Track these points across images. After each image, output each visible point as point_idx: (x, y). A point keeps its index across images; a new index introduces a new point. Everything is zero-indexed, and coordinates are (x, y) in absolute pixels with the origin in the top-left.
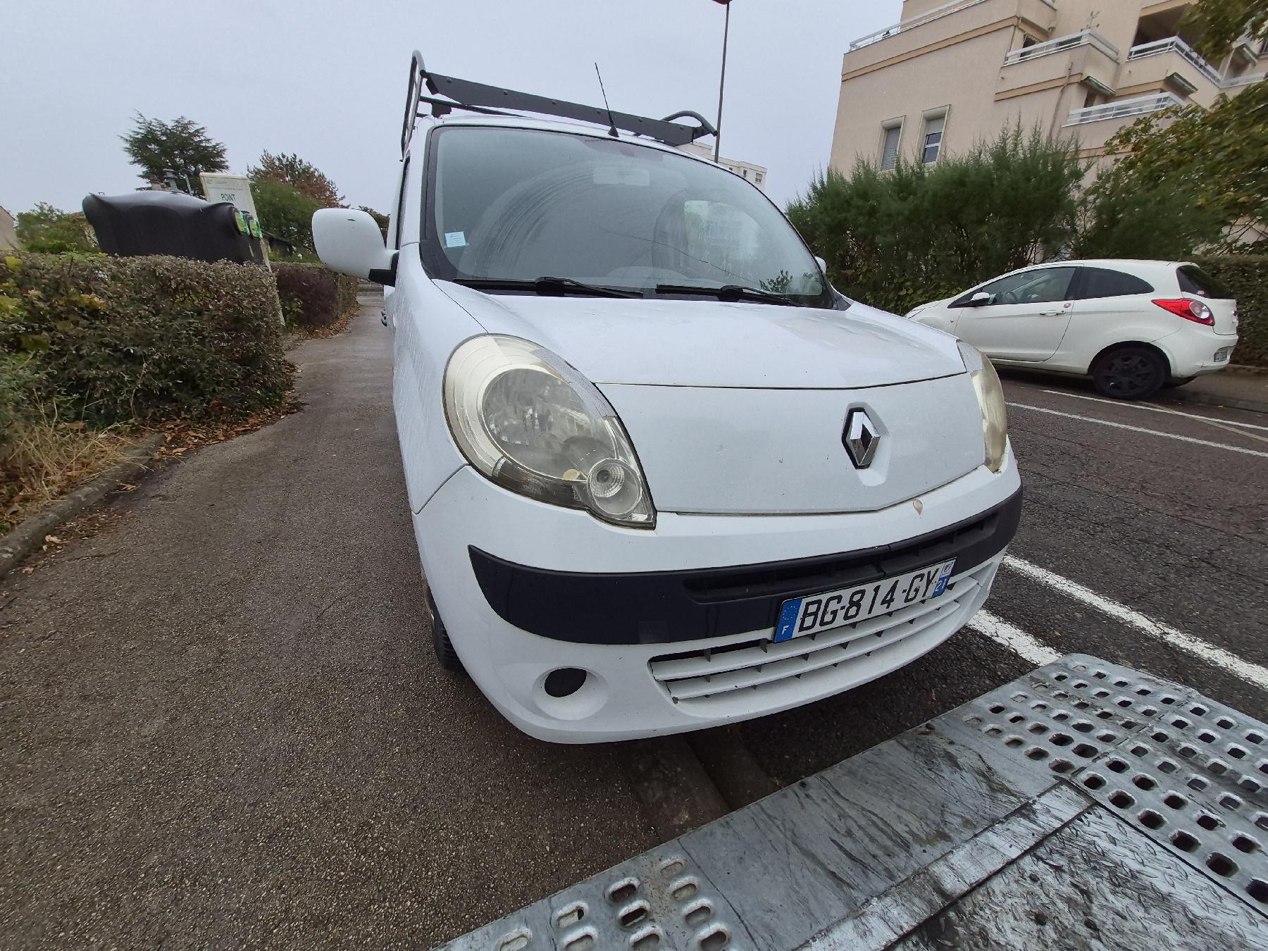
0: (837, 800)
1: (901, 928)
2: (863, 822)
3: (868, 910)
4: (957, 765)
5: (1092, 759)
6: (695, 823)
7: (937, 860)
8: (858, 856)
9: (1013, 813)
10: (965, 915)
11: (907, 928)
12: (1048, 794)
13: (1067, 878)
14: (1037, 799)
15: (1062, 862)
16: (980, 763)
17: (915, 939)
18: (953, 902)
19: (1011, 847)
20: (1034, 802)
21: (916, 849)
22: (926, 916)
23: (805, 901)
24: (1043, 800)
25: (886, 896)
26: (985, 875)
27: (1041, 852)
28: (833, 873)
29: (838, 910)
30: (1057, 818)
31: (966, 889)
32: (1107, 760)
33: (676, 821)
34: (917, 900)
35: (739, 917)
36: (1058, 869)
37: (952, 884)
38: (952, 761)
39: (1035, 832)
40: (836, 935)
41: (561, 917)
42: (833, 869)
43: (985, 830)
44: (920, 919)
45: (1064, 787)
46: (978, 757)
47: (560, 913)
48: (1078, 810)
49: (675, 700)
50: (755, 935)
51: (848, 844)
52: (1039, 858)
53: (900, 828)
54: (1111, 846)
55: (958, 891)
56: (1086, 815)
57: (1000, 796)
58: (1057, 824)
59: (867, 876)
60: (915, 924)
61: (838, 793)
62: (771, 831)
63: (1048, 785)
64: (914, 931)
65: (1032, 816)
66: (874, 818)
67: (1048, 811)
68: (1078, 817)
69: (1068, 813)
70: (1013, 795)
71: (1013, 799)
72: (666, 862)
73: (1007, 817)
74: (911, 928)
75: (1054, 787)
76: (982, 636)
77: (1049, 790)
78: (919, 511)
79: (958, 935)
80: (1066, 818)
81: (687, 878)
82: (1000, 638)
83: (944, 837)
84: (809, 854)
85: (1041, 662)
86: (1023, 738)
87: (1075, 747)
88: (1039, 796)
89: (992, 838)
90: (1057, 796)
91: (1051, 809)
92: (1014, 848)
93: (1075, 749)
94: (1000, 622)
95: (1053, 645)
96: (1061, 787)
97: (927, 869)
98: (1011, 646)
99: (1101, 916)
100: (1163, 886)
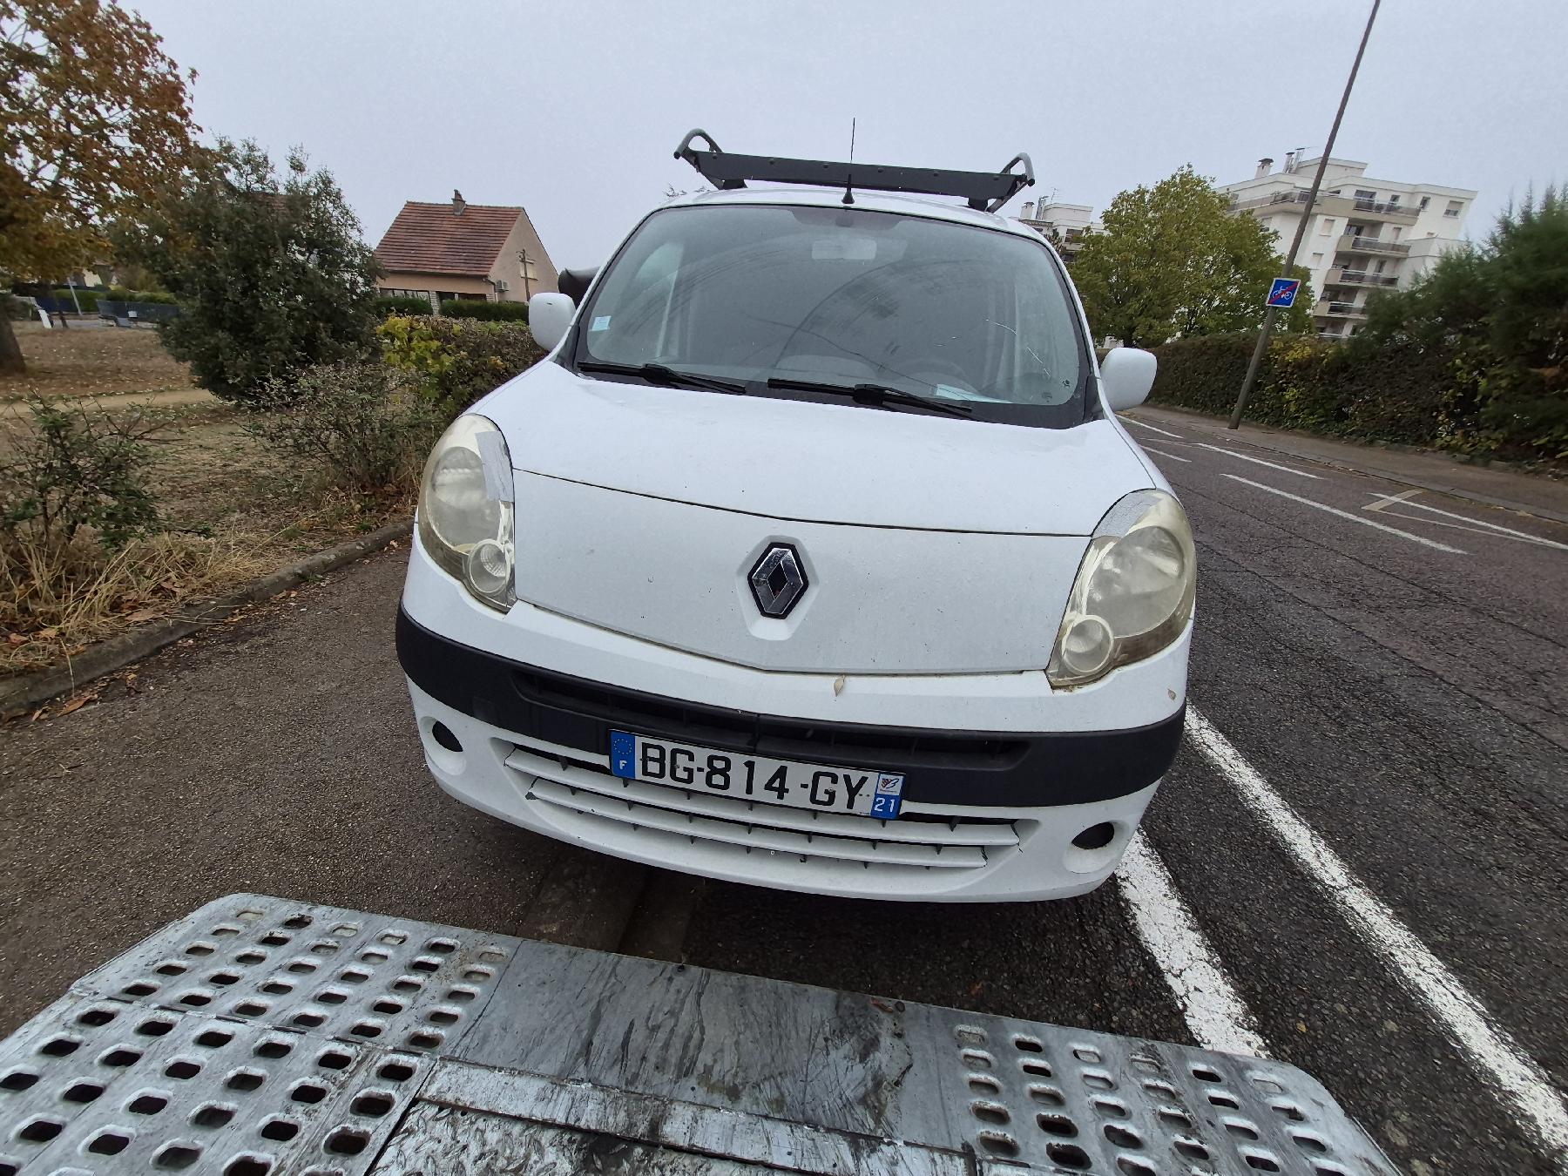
0: (691, 1000)
1: (578, 1120)
2: (681, 1030)
3: (571, 1086)
4: (865, 1056)
5: (1059, 1167)
6: (553, 938)
7: (694, 1104)
8: (632, 1046)
9: (845, 1133)
10: (649, 1162)
11: (582, 1124)
14: (900, 1143)
16: (896, 1072)
17: (577, 1137)
18: (654, 1143)
19: (789, 1154)
20: (891, 1144)
21: (690, 1082)
22: (612, 1130)
23: (539, 1043)
24: (907, 1150)
25: (603, 1090)
26: (720, 1150)
28: (591, 1043)
29: (551, 1067)
31: (681, 1144)
33: (542, 928)
34: (622, 1114)
35: (480, 1016)
37: (675, 1130)
38: (868, 1049)
39: (840, 1165)
40: (519, 1082)
41: (388, 936)
42: (596, 1041)
43: (785, 1120)
44: (603, 1128)
45: (959, 1161)
46: (905, 1067)
47: (391, 931)
49: (530, 796)
50: (470, 1035)
51: (638, 1037)
53: (704, 1058)
55: (671, 1140)
57: (860, 1111)
59: (611, 1067)
60: (593, 1127)
61: (700, 995)
62: (597, 982)
63: (942, 1145)
64: (587, 1132)
65: (864, 1152)
66: (697, 1035)
67: (894, 1163)
70: (877, 1120)
71: (870, 1123)
72: (493, 949)
73: (831, 1130)
74: (585, 1127)
75: (946, 1151)
78: (838, 691)
79: (618, 1167)
81: (489, 968)
82: (1179, 981)
83: (734, 1094)
84: (596, 1018)
85: (1209, 1042)
86: (1008, 1091)
87: (1061, 1144)
88: (906, 1143)
89: (781, 1132)
90: (933, 1160)
91: (901, 1163)
92: (791, 1157)
93: (1058, 1145)
94: (1208, 962)
95: (1268, 1037)
96: (957, 1158)
97: (671, 1102)
98: (1185, 999)
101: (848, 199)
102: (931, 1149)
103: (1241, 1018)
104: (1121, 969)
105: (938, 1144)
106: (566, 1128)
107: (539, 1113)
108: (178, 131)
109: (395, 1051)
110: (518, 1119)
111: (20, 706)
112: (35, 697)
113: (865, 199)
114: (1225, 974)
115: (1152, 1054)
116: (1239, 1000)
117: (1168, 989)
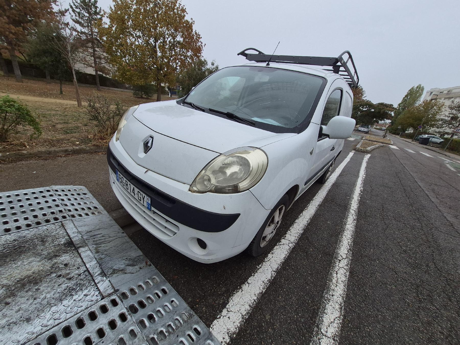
0: (116, 237)
2: (107, 240)
3: (79, 234)
4: (128, 266)
5: (128, 307)
7: (90, 249)
8: (96, 236)
9: (103, 271)
10: (72, 250)
11: (72, 239)
12: (110, 284)
13: (76, 276)
15: (82, 277)
16: (129, 272)
18: (77, 249)
20: (107, 278)
21: (94, 246)
22: (75, 243)
25: (82, 238)
26: (82, 257)
27: (87, 273)
28: (91, 231)
29: (81, 230)
30: (99, 282)
31: (79, 252)
32: (126, 314)
34: (79, 242)
35: (85, 218)
36: (79, 275)
37: (81, 250)
38: (131, 265)
39: (94, 274)
42: (93, 232)
43: (98, 261)
46: (132, 272)
47: (93, 202)
48: (101, 290)
50: (79, 219)
51: (99, 236)
52: (85, 271)
53: (103, 245)
54: (84, 294)
55: (79, 250)
56: (98, 292)
57: (112, 270)
58: (96, 281)
59: (88, 236)
61: (119, 238)
62: (107, 225)
64: (72, 241)
65: (101, 275)
68: (98, 289)
69: (101, 287)
70: (111, 274)
71: (109, 272)
72: (102, 212)
73: (101, 268)
75: (113, 287)
76: (225, 303)
79: (68, 248)
80: (99, 285)
81: (97, 214)
82: (227, 312)
83: (97, 252)
84: (99, 229)
85: (213, 329)
86: (144, 292)
87: (136, 306)
88: (109, 280)
89: (94, 262)
90: (109, 286)
91: (103, 282)
92: (90, 266)
93: (135, 306)
94: (242, 315)
95: (232, 342)
96: (113, 290)
97: (87, 246)
98: (222, 317)
99: (62, 280)
100: (65, 302)
101: (268, 64)
102: (112, 285)
103: (231, 332)
104: (215, 299)
105: (114, 285)
106: (71, 239)
107: (70, 234)
108: (198, 57)
109: (68, 215)
110: (67, 233)
111: (94, 151)
112: (97, 151)
113: (272, 65)
114: (243, 321)
115: (191, 316)
116: (237, 329)
117: (221, 311)
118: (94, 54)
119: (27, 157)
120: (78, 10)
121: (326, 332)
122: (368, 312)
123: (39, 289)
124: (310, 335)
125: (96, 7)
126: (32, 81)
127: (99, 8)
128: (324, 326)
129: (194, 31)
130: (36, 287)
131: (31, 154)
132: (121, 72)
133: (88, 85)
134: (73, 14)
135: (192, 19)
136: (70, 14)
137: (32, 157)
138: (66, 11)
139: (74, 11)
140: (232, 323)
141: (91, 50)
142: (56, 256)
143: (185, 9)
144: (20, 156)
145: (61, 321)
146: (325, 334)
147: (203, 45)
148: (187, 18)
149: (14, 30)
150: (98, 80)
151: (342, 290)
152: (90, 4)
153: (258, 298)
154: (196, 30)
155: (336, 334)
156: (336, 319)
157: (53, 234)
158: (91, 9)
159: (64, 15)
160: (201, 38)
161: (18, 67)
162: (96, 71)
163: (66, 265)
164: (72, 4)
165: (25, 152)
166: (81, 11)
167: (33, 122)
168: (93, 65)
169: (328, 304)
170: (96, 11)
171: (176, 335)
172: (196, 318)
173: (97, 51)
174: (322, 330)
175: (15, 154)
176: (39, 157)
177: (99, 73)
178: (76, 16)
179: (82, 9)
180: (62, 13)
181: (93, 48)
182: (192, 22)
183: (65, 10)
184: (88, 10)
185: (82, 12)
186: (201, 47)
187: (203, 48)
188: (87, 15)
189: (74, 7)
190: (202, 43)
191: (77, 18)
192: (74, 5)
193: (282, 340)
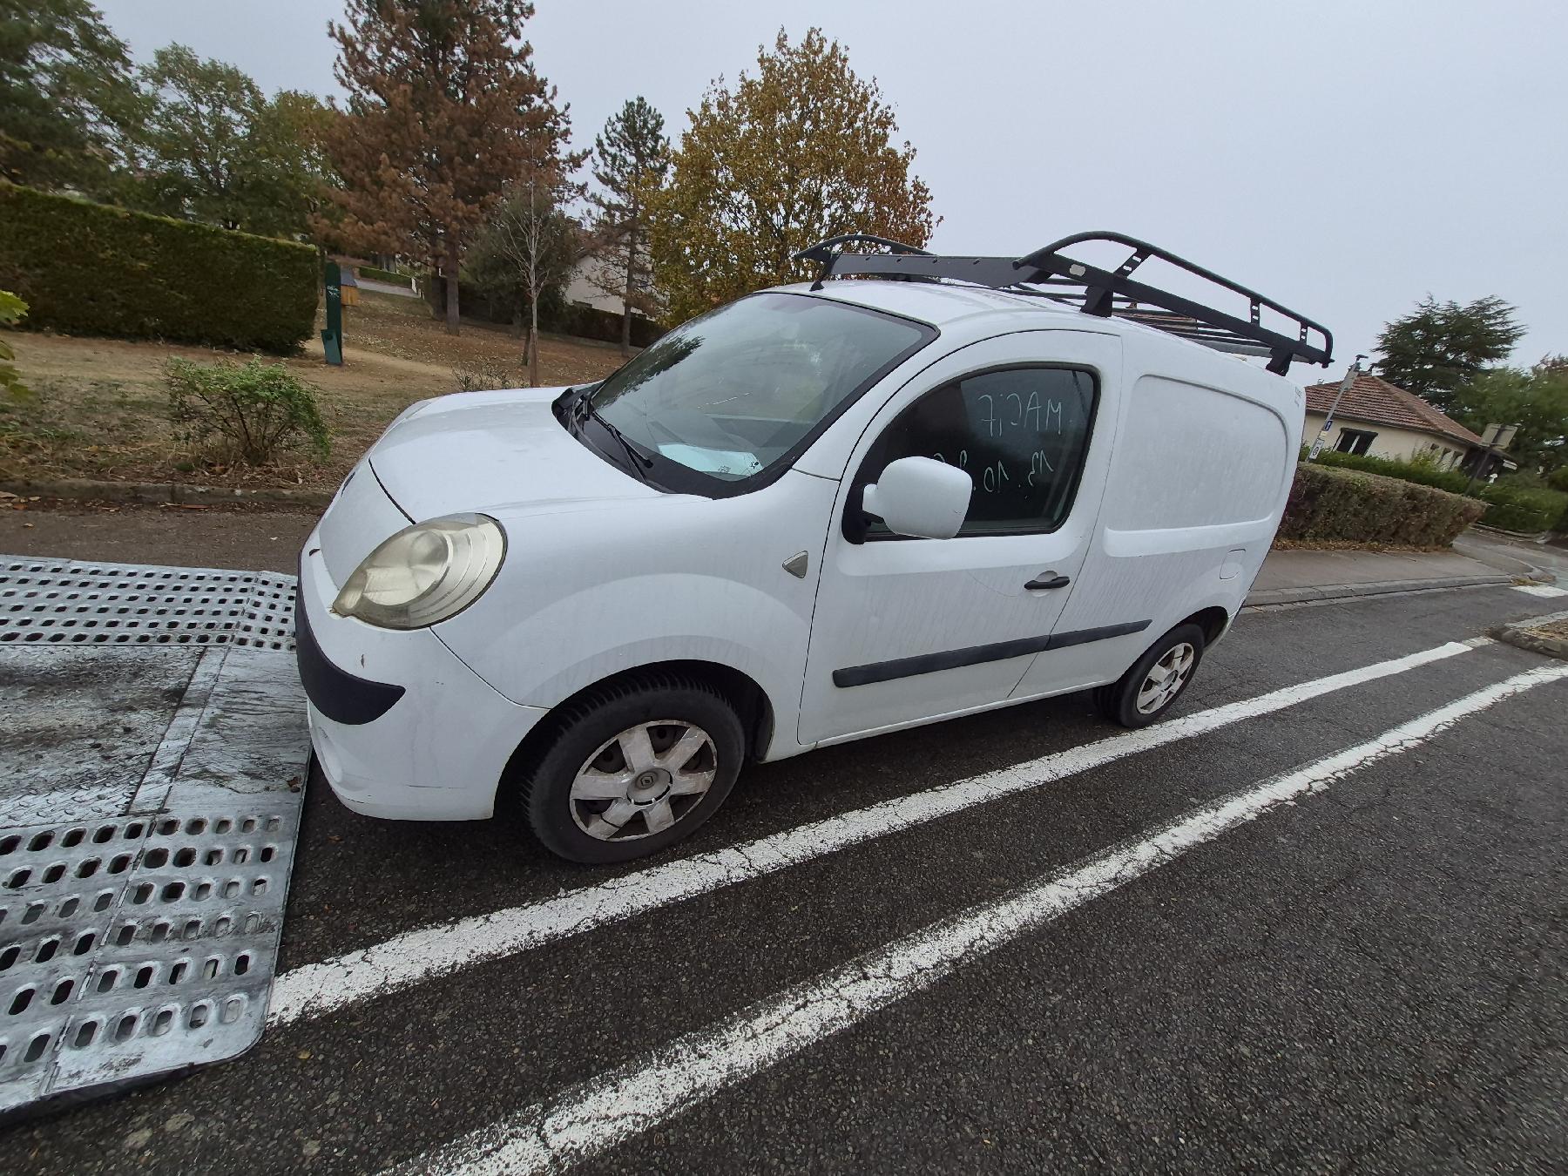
2: (259, 708)
4: (246, 774)
5: (146, 854)
7: (202, 715)
8: (246, 694)
9: (180, 764)
10: (168, 708)
11: (190, 686)
12: (165, 794)
13: (122, 757)
14: (171, 785)
15: (129, 762)
16: (232, 786)
18: (178, 707)
19: (167, 748)
20: (171, 781)
21: (217, 712)
23: (245, 669)
24: (166, 787)
25: (210, 689)
26: (171, 727)
27: (146, 759)
29: (229, 674)
30: (149, 783)
31: (176, 715)
32: (132, 861)
36: (130, 757)
37: (185, 712)
38: (253, 776)
39: (158, 765)
43: (189, 744)
45: (157, 808)
46: (238, 789)
48: (136, 800)
51: (254, 695)
52: (147, 754)
53: (236, 716)
54: (101, 793)
55: (179, 712)
56: (128, 800)
57: (198, 770)
58: (147, 779)
63: (169, 801)
64: (186, 689)
65: (166, 771)
67: (157, 782)
68: (134, 795)
69: (142, 793)
70: (187, 776)
71: (186, 773)
73: (182, 759)
75: (164, 802)
76: (378, 940)
77: (166, 797)
80: (142, 788)
82: (358, 960)
83: (209, 725)
85: (287, 980)
86: (219, 837)
87: (168, 855)
89: (182, 742)
90: (158, 798)
91: (157, 785)
94: (384, 983)
95: (294, 1026)
96: (159, 807)
97: (204, 708)
98: (334, 965)
99: (95, 753)
100: (55, 795)
103: (316, 1005)
104: (367, 920)
105: (170, 799)
106: (188, 684)
107: (196, 676)
109: (235, 636)
110: (194, 671)
114: (370, 997)
115: (265, 927)
116: (338, 1006)
117: (348, 952)
118: (632, 260)
119: (290, 505)
120: (613, 150)
121: (556, 1130)
122: (772, 1156)
123: (42, 757)
124: (500, 1111)
125: (657, 138)
126: (482, 332)
127: (666, 139)
128: (570, 1115)
129: (910, 179)
130: (40, 753)
131: (297, 499)
132: (677, 308)
133: (604, 343)
134: (599, 161)
135: (908, 143)
136: (593, 161)
137: (299, 506)
138: (586, 154)
139: (603, 153)
140: (343, 987)
141: (625, 252)
142: (131, 709)
143: (893, 115)
144: (275, 499)
145: (16, 823)
146: (545, 1134)
147: (933, 219)
148: (895, 142)
149: (462, 211)
150: (627, 330)
151: (756, 1057)
152: (645, 132)
153: (470, 962)
154: (917, 177)
155: (578, 1151)
156: (630, 1119)
157: (166, 666)
158: (644, 144)
159: (579, 166)
160: (932, 198)
161: (457, 299)
162: (627, 306)
163: (127, 730)
164: (603, 137)
165: (287, 492)
166: (621, 150)
167: (316, 426)
168: (624, 290)
169: (658, 1069)
170: (653, 150)
171: (185, 947)
172: (273, 937)
173: (639, 253)
174: (549, 1121)
175: (266, 494)
176: (312, 507)
177: (633, 310)
178: (606, 165)
179: (625, 145)
180: (575, 162)
181: (631, 245)
182: (907, 155)
183: (584, 152)
184: (637, 146)
185: (623, 154)
186: (926, 228)
187: (932, 230)
188: (632, 160)
189: (606, 142)
190: (930, 215)
191: (608, 170)
192: (608, 138)
193: (412, 1082)
